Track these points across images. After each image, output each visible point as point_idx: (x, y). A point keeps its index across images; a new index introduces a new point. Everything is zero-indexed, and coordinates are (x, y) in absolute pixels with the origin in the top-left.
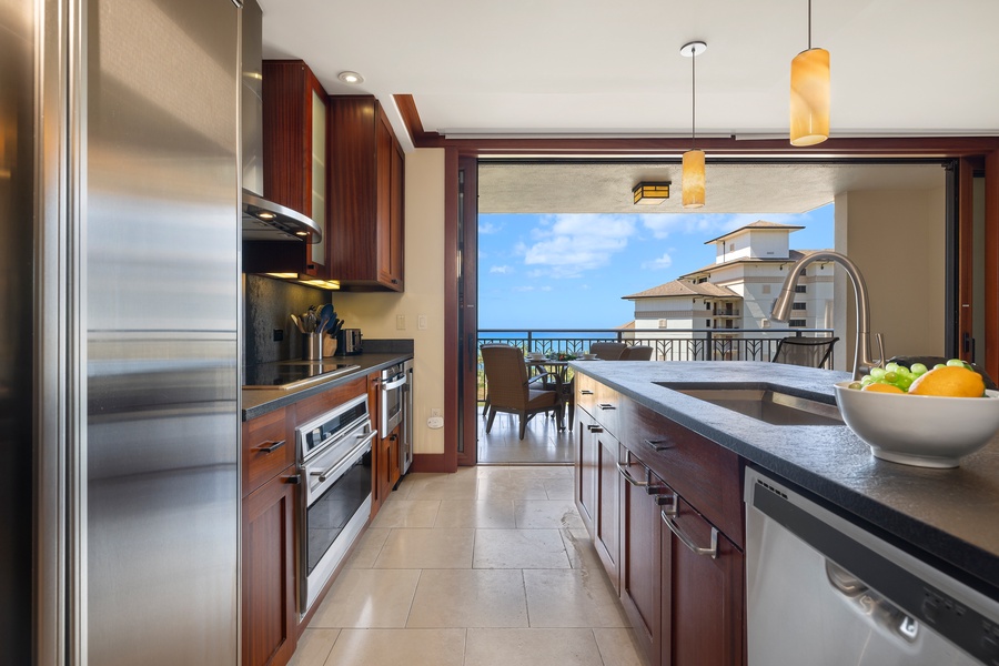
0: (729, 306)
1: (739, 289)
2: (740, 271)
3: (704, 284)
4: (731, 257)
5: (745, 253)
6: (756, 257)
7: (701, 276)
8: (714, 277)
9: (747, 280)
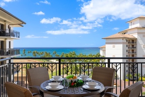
0: (133, 41)
1: (136, 36)
2: (136, 30)
3: (125, 34)
4: (133, 26)
5: (138, 25)
6: (141, 27)
7: (125, 32)
8: (129, 32)
9: (139, 33)
